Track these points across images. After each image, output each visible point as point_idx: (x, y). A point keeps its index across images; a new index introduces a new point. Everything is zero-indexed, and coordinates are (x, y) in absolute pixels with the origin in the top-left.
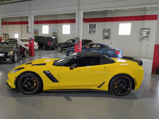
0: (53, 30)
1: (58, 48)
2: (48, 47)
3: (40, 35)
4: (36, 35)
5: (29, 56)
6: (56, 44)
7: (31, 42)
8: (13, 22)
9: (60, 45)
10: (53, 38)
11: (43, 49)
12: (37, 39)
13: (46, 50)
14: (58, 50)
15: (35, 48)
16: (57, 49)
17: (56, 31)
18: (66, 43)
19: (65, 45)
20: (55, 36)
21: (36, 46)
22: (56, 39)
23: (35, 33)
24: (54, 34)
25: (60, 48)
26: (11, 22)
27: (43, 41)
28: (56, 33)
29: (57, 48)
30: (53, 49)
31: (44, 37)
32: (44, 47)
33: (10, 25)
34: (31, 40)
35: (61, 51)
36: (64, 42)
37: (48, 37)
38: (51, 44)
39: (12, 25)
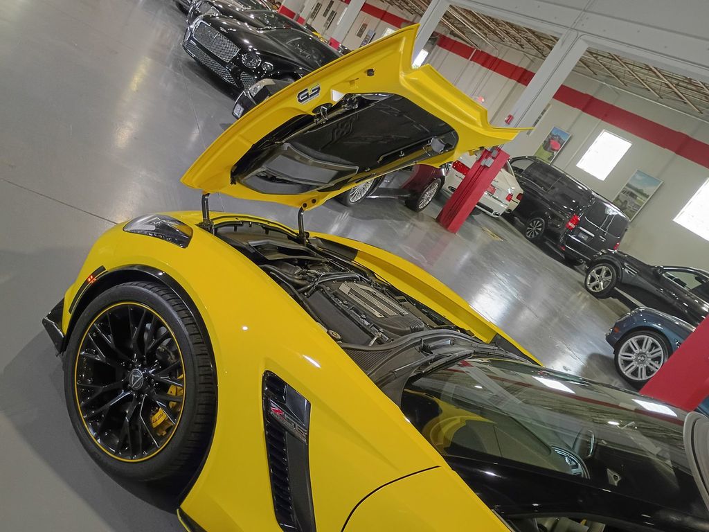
0: (638, 177)
1: (599, 272)
2: (554, 236)
3: (559, 165)
4: (544, 157)
5: (438, 220)
6: (600, 246)
7: (489, 162)
8: (496, 59)
9: (615, 263)
10: (612, 210)
11: (523, 231)
12: (536, 174)
13: (538, 242)
14: (593, 279)
15: (486, 198)
16: (588, 272)
17: (650, 190)
18: (656, 274)
19: (643, 282)
20: (622, 209)
21: (503, 197)
22: (618, 227)
23: (546, 145)
24: (630, 197)
25: (608, 274)
26: (489, 56)
27: (558, 198)
28: (640, 197)
29: (592, 265)
30: (571, 262)
31: (572, 185)
32: (538, 226)
34: (495, 153)
35: (599, 295)
36: (653, 260)
37: (587, 195)
38: (576, 231)
39: (484, 69)
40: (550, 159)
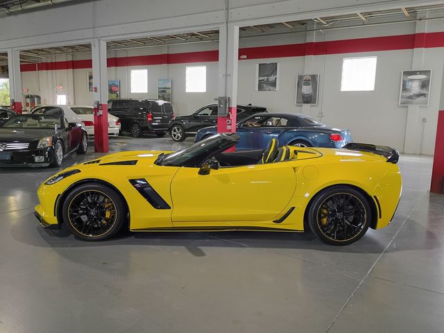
0: (160, 82)
1: (175, 131)
2: (146, 129)
3: (124, 97)
4: (114, 97)
5: (96, 151)
6: (167, 120)
7: (101, 112)
8: (52, 63)
9: (178, 122)
10: (161, 102)
11: (132, 136)
12: (118, 107)
13: (140, 136)
14: (175, 136)
15: (110, 130)
16: (171, 134)
17: (169, 85)
18: (195, 117)
19: (193, 123)
20: (164, 100)
21: (114, 125)
22: (168, 108)
23: (111, 91)
24: (163, 93)
25: (179, 129)
26: (47, 64)
27: (133, 112)
28: (167, 91)
29: (170, 130)
30: (161, 135)
31: (136, 102)
32: (136, 129)
33: (45, 71)
34: (100, 107)
35: (182, 140)
36: (190, 113)
37: (147, 102)
38: (154, 121)
39: (49, 71)
40: (117, 96)
